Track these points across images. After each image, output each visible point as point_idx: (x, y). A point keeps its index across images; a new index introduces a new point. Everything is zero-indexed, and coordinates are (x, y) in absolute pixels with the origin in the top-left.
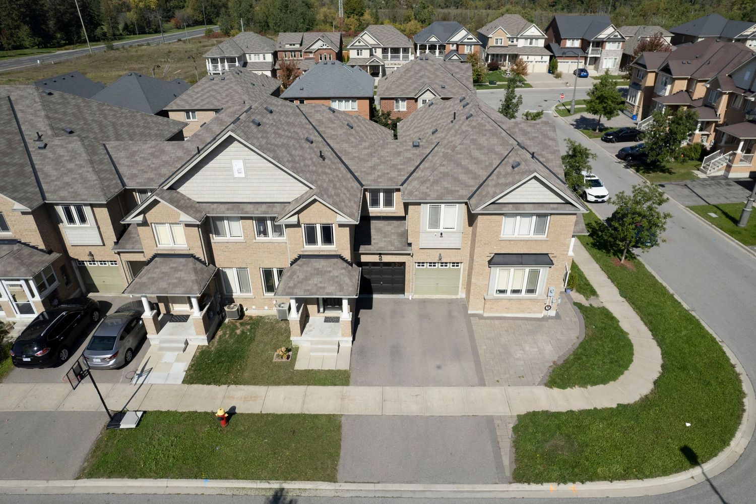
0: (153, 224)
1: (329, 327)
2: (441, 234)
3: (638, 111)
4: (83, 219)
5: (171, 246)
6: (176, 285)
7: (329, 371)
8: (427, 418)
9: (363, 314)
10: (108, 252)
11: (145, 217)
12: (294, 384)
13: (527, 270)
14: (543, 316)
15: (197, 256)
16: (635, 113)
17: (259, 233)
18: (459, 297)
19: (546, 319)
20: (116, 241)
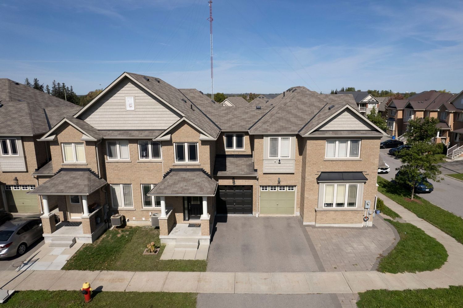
0: (62, 144)
1: (192, 230)
2: (279, 161)
3: (395, 134)
4: (14, 151)
5: (74, 162)
6: (71, 188)
7: (189, 261)
8: (276, 296)
9: (219, 225)
10: (29, 179)
11: (56, 137)
12: (158, 270)
13: (347, 185)
14: (362, 226)
15: (92, 171)
16: (393, 135)
17: (142, 156)
18: (295, 215)
19: (364, 228)
20: (37, 168)
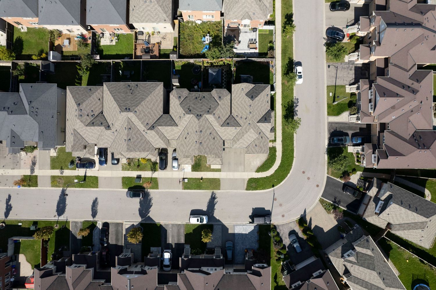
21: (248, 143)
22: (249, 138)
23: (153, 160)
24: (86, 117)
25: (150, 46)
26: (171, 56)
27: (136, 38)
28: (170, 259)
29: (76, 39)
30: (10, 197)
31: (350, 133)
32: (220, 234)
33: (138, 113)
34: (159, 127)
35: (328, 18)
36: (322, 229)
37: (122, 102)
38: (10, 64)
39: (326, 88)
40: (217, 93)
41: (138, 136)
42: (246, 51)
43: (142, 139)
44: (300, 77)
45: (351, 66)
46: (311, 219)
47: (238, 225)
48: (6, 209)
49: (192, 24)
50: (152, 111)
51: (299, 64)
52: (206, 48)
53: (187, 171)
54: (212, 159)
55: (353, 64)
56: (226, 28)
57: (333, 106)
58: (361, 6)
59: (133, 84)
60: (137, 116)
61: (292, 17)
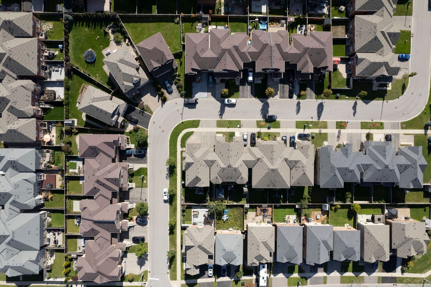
21: (200, 150)
22: (199, 153)
23: (260, 139)
24: (300, 166)
25: (263, 214)
26: (248, 207)
27: (272, 219)
28: (248, 76)
29: (312, 219)
30: (354, 115)
31: (133, 157)
32: (217, 92)
33: (267, 168)
34: (254, 160)
35: (146, 232)
36: (151, 95)
37: (277, 175)
38: (355, 202)
39: (148, 186)
40: (218, 181)
41: (267, 154)
42: (200, 210)
43: (265, 152)
44: (165, 193)
45: (132, 201)
46: (158, 101)
47: (205, 98)
48: (356, 107)
49: (235, 228)
50: (259, 170)
51: (165, 201)
52: (226, 212)
53: (238, 133)
54: (222, 140)
55: (130, 202)
56: (213, 225)
57: (143, 174)
58: (124, 239)
59: (271, 187)
60: (267, 166)
61: (170, 232)
